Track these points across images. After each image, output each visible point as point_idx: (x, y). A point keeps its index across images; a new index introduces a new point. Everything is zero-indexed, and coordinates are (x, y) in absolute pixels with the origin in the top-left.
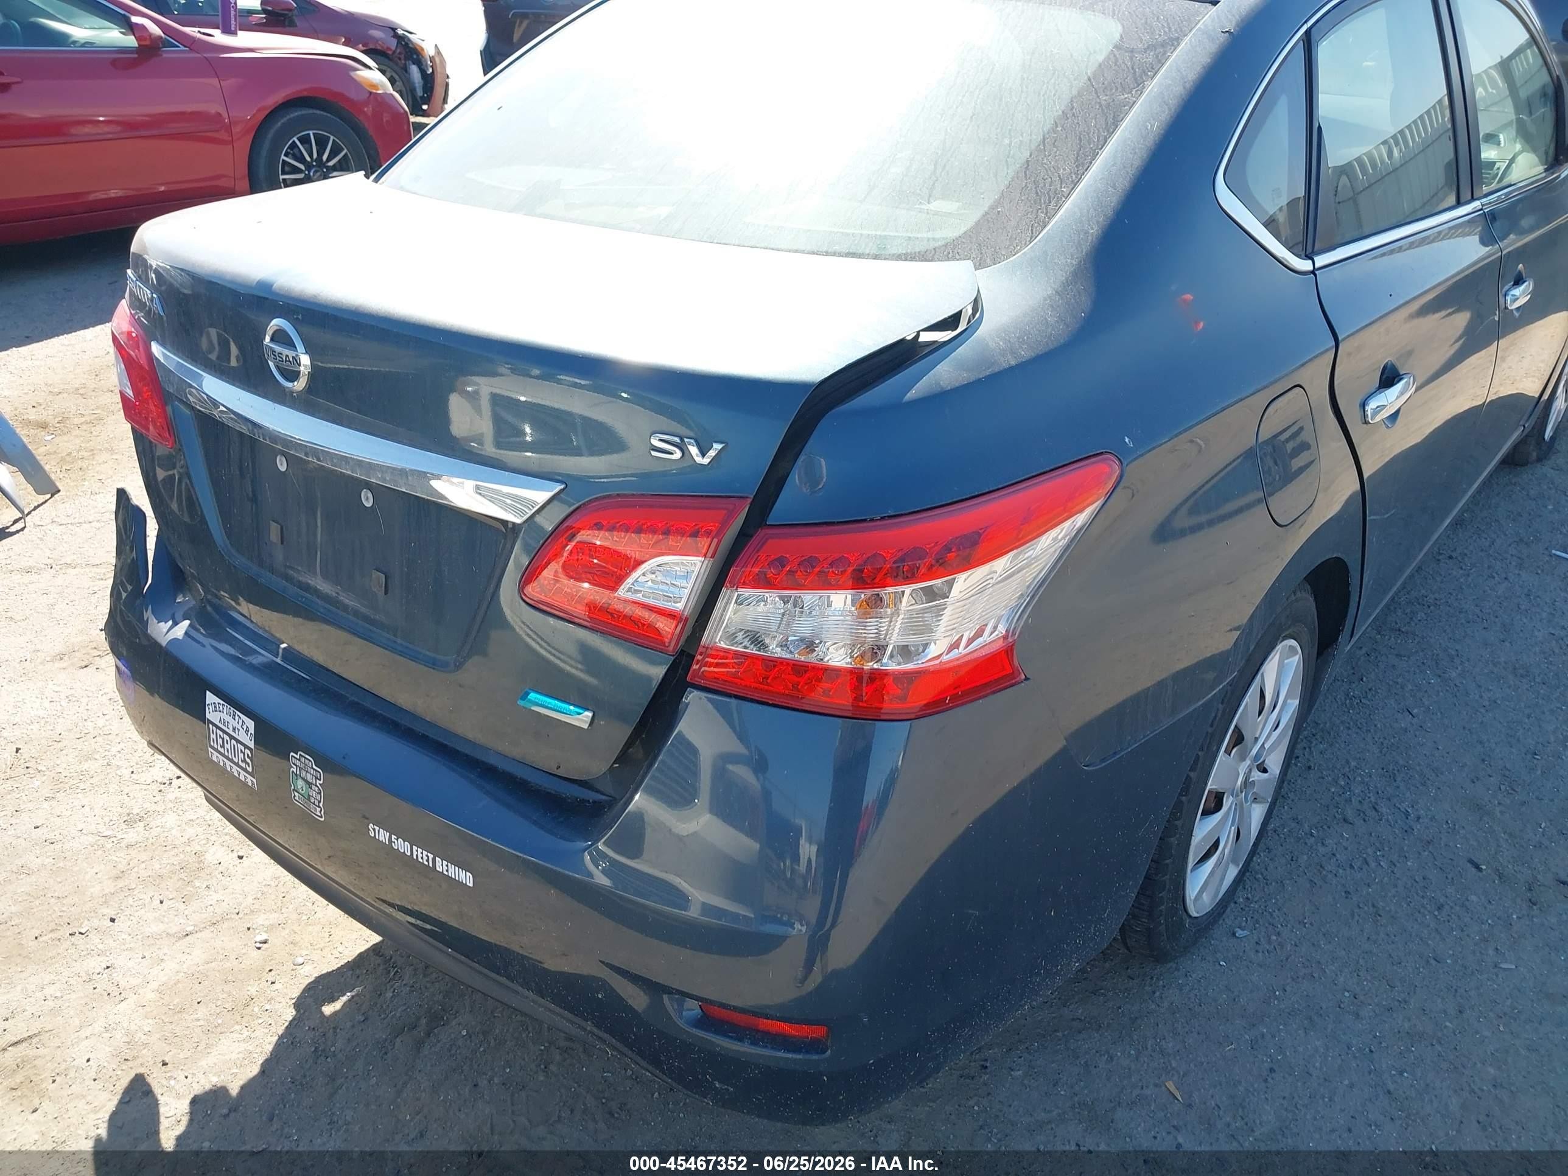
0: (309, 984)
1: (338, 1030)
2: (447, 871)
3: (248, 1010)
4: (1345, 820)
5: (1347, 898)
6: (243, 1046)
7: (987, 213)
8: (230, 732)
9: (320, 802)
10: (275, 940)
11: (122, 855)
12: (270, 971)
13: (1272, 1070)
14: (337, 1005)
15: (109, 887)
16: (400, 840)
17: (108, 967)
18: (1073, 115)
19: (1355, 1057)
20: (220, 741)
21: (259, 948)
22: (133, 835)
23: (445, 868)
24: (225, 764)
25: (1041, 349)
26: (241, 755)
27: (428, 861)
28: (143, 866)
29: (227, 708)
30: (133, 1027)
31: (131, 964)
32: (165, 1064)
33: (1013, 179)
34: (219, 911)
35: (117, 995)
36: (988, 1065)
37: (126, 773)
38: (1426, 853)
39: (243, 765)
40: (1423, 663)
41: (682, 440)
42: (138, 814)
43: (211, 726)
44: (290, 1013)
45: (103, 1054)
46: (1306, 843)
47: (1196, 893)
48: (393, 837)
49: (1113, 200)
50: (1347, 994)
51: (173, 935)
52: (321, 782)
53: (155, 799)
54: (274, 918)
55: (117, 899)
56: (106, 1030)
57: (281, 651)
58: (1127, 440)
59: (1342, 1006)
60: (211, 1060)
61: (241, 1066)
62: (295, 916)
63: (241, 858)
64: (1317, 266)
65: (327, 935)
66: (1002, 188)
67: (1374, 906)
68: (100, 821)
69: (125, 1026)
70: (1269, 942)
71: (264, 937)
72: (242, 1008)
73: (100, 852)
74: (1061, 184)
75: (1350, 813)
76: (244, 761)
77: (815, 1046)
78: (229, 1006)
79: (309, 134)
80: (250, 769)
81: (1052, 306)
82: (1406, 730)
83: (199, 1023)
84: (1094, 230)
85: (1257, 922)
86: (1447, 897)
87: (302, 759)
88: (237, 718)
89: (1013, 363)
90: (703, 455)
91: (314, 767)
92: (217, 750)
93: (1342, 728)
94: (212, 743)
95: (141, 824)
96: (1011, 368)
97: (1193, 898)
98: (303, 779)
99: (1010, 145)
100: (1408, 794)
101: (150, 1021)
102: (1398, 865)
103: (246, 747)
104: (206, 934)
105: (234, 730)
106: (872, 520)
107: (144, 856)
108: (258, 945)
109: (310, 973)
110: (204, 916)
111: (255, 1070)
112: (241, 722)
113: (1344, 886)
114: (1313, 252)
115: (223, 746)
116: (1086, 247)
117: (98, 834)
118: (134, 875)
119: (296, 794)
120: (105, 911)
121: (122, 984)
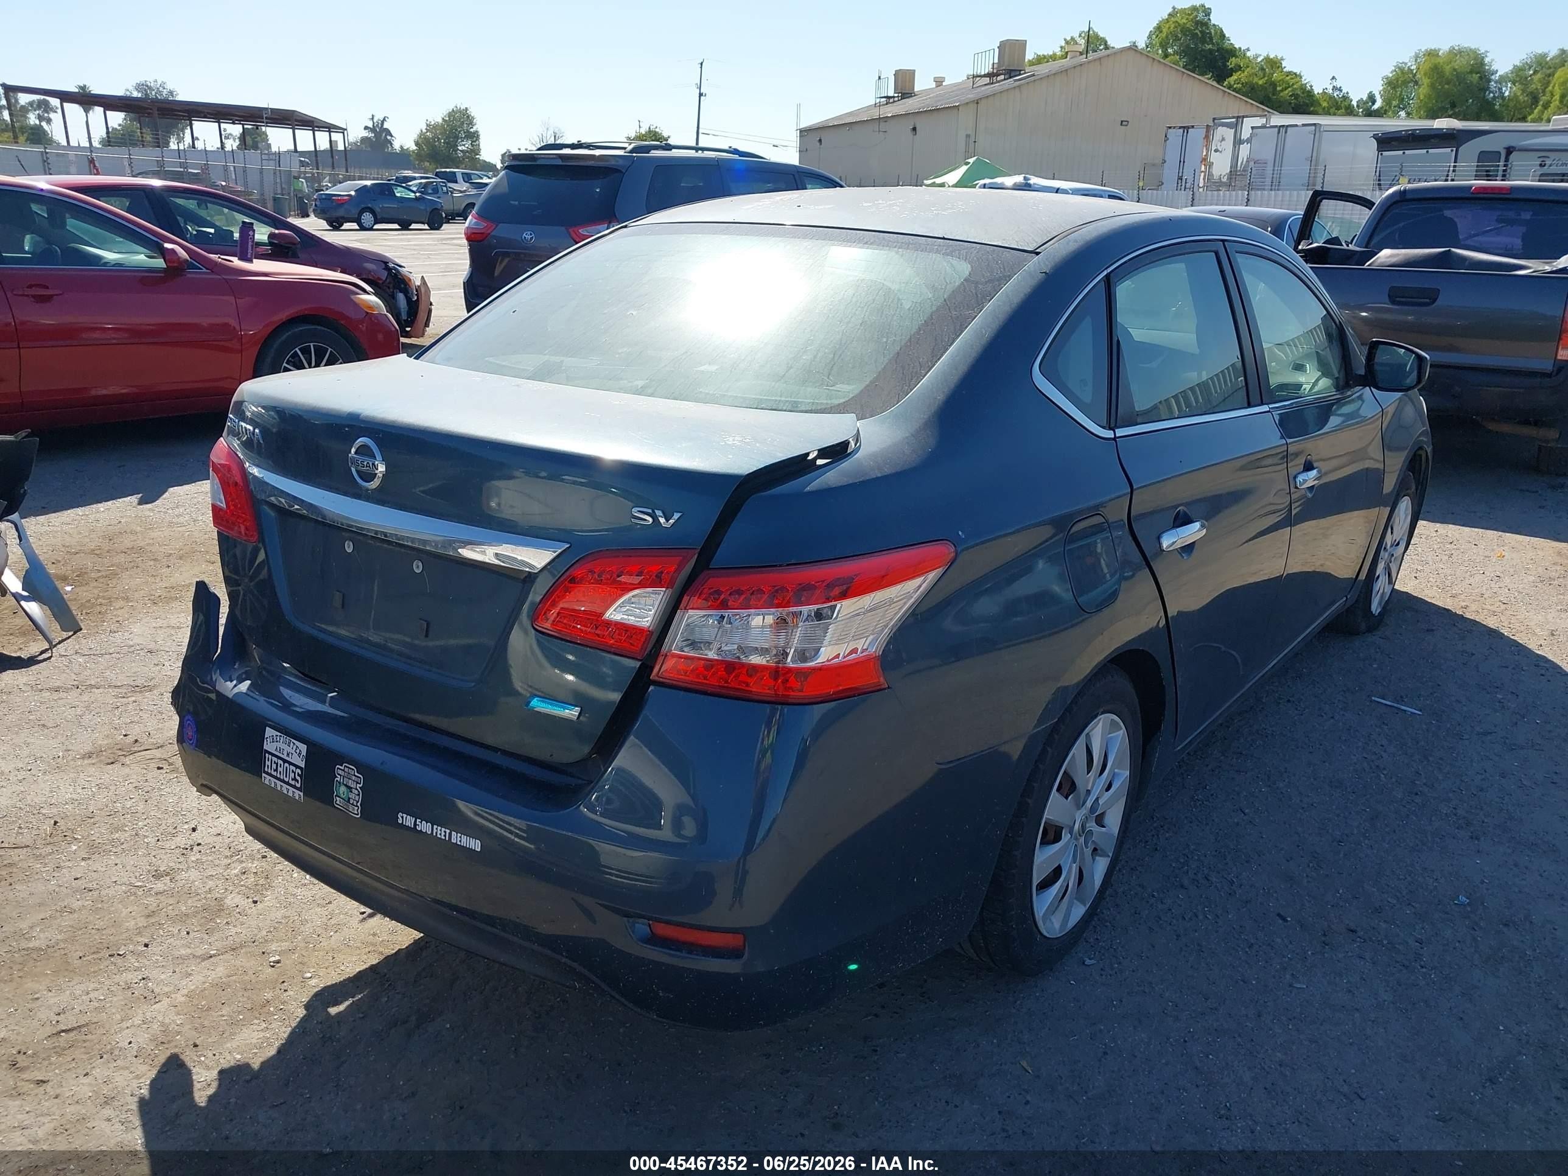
0: (317, 992)
1: (342, 1024)
2: (460, 841)
3: (265, 1009)
4: (1182, 886)
5: (1177, 939)
6: (261, 1035)
7: (868, 386)
8: (285, 757)
9: (358, 802)
10: (287, 962)
11: (152, 899)
12: (283, 982)
13: (1105, 1053)
14: (342, 1008)
15: (142, 922)
16: (423, 822)
17: (144, 979)
18: (932, 323)
19: (1172, 1045)
20: (274, 766)
21: (273, 967)
22: (159, 886)
23: (459, 839)
24: (276, 784)
25: (898, 469)
26: (292, 775)
27: (445, 836)
28: (171, 907)
29: (283, 738)
30: (167, 1021)
31: (163, 977)
32: (196, 1046)
33: (887, 364)
34: (238, 940)
35: (152, 998)
36: (878, 1049)
37: (151, 840)
38: (1244, 909)
39: (293, 783)
40: (1257, 777)
41: (654, 512)
42: (164, 871)
43: (267, 755)
44: (301, 1012)
45: (143, 1039)
46: (1148, 902)
47: (1043, 911)
48: (418, 820)
49: (954, 379)
50: (1170, 1004)
51: (199, 957)
52: (361, 786)
53: (179, 860)
54: (285, 945)
55: (148, 931)
56: (144, 1022)
57: (328, 699)
58: (960, 533)
59: (1166, 1011)
60: (235, 1044)
61: (260, 1048)
62: (303, 945)
63: (255, 902)
64: (1117, 435)
65: (331, 958)
66: (880, 369)
67: (1199, 945)
68: (131, 875)
69: (160, 1019)
70: (1112, 969)
71: (277, 958)
72: (260, 1010)
73: (133, 898)
74: (921, 367)
75: (1186, 882)
76: (294, 779)
77: (735, 954)
78: (249, 1006)
79: (310, 346)
80: (298, 785)
81: (908, 443)
82: (1238, 824)
83: (224, 1018)
84: (941, 397)
85: (1103, 955)
86: (1257, 939)
87: (346, 769)
88: (292, 744)
89: (879, 475)
90: (667, 521)
91: (356, 774)
92: (270, 775)
93: (1185, 822)
94: (266, 770)
95: (168, 878)
96: (877, 478)
97: (1041, 915)
98: (346, 785)
99: (886, 342)
100: (1234, 869)
101: (182, 1017)
102: (1221, 917)
103: (297, 767)
104: (227, 956)
105: (288, 755)
106: (780, 566)
107: (171, 901)
108: (272, 964)
109: (317, 984)
110: (224, 943)
111: (272, 1052)
112: (295, 747)
113: (1175, 931)
114: (1116, 426)
115: (276, 770)
116: (934, 408)
117: (131, 884)
118: (163, 913)
119: (338, 798)
120: (140, 939)
121: (157, 990)
